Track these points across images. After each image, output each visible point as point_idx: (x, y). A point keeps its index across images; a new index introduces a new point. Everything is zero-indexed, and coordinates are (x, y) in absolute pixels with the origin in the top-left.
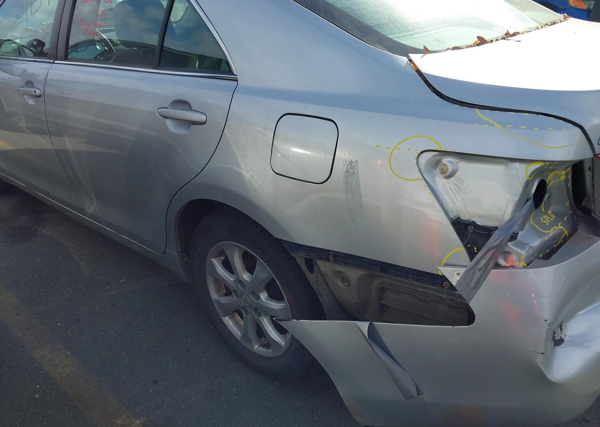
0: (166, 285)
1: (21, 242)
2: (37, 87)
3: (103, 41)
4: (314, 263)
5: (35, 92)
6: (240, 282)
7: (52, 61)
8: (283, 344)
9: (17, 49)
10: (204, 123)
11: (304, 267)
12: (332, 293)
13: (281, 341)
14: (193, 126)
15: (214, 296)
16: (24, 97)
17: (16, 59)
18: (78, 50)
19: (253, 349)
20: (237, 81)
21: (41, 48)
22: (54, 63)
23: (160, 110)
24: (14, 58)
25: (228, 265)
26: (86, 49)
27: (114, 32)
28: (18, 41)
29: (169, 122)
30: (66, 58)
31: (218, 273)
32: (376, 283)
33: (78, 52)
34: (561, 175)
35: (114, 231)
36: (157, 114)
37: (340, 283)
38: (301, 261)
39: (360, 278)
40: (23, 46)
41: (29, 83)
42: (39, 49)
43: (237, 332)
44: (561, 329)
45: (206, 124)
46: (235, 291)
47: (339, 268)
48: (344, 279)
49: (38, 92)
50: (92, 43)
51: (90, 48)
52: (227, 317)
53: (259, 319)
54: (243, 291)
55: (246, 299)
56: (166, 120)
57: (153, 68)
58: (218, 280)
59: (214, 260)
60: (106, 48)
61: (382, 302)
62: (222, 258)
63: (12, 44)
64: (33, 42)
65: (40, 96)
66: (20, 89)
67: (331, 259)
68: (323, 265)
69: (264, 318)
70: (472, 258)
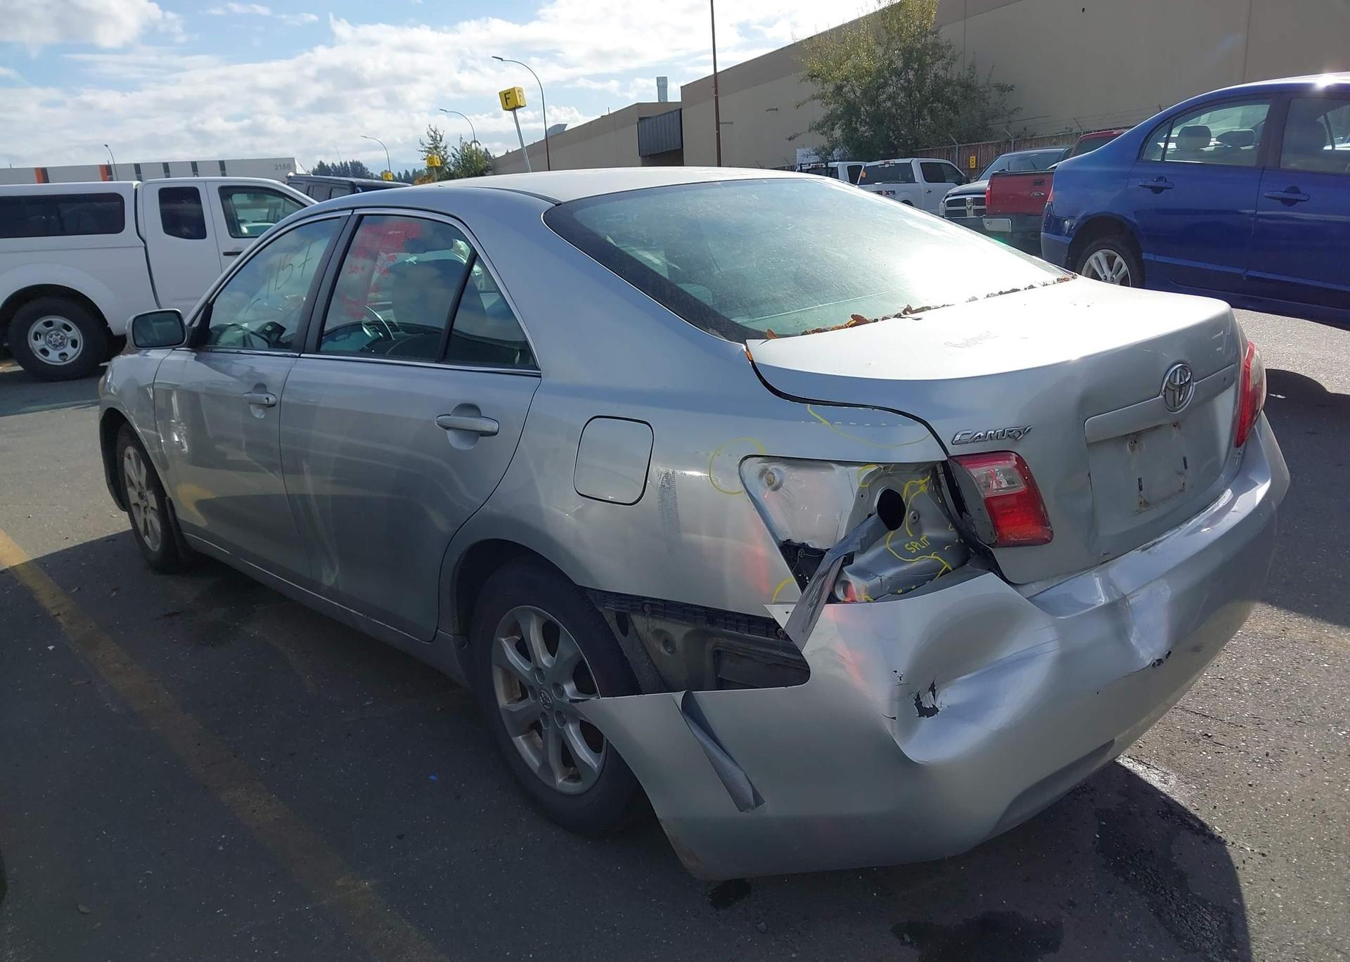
0: (439, 709)
1: (212, 645)
2: (270, 392)
3: (376, 325)
4: (629, 620)
5: (267, 399)
6: (539, 670)
7: (298, 355)
8: (596, 766)
9: (242, 339)
10: (494, 434)
11: (614, 625)
12: (656, 668)
13: (592, 761)
14: (481, 438)
15: (502, 701)
16: (250, 408)
17: (238, 353)
18: (337, 339)
19: (556, 786)
20: (541, 377)
21: (277, 335)
22: (299, 357)
23: (440, 418)
24: (235, 351)
25: (523, 649)
26: (349, 335)
27: (392, 311)
28: (245, 325)
29: (450, 434)
30: (318, 351)
31: (508, 661)
32: (710, 646)
33: (335, 341)
34: (920, 486)
35: (362, 615)
36: (436, 424)
37: (662, 650)
38: (610, 618)
39: (687, 635)
40: (252, 333)
41: (261, 387)
42: (274, 337)
43: (533, 761)
44: (934, 695)
45: (497, 435)
46: (531, 688)
47: (660, 625)
48: (668, 643)
49: (272, 399)
50: (357, 327)
51: (355, 336)
52: (520, 737)
53: (563, 729)
54: (543, 685)
55: (545, 697)
56: (447, 431)
57: (437, 362)
58: (509, 672)
59: (503, 640)
60: (380, 334)
61: (719, 676)
62: (517, 638)
63: (236, 330)
64: (266, 327)
65: (273, 405)
66: (246, 395)
67: (646, 610)
68: (640, 623)
69: (570, 726)
70: (803, 589)
